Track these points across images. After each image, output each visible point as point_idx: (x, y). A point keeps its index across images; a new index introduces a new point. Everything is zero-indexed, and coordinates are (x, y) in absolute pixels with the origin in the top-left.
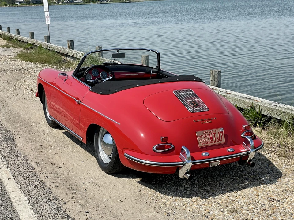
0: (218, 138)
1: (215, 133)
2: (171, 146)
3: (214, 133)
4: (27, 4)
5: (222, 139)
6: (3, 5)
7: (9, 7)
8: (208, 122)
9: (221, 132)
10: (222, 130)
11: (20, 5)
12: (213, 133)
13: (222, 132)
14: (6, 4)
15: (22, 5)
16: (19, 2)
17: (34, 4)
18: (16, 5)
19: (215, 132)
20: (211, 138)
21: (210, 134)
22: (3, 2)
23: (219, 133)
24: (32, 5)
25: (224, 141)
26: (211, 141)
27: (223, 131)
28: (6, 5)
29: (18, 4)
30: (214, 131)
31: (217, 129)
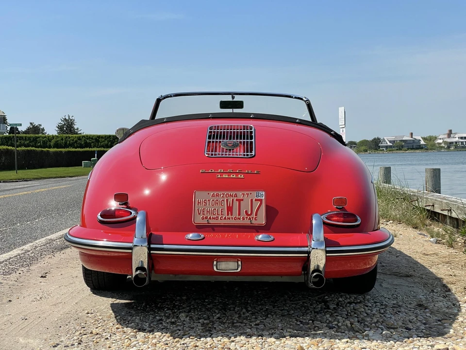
0: (246, 212)
1: (242, 200)
2: (131, 213)
3: (240, 201)
4: (397, 150)
5: (256, 215)
6: (361, 152)
7: (370, 153)
8: (234, 177)
9: (256, 200)
10: (262, 195)
11: (387, 151)
12: (237, 200)
13: (261, 200)
14: (367, 149)
15: (390, 151)
16: (386, 147)
17: (408, 149)
18: (381, 150)
19: (241, 197)
20: (230, 209)
21: (227, 200)
22: (362, 146)
23: (252, 200)
24: (406, 151)
25: (262, 220)
26: (228, 215)
27: (264, 198)
28: (366, 151)
29: (383, 150)
30: (240, 195)
31: (249, 192)
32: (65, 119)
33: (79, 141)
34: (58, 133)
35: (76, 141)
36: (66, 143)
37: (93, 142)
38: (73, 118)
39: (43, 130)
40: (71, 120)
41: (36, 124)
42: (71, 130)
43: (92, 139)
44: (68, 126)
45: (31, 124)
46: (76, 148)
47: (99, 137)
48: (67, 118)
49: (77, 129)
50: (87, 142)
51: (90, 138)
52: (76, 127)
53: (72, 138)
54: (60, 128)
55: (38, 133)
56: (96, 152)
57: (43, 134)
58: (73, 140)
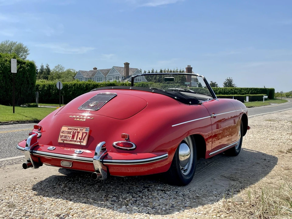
32: (228, 79)
33: (231, 91)
34: (224, 86)
35: (230, 91)
36: (224, 92)
37: (238, 92)
38: (232, 79)
39: (217, 85)
40: (231, 80)
41: (214, 82)
42: (230, 85)
43: (238, 90)
44: (229, 83)
45: (211, 82)
46: (230, 94)
47: (241, 89)
48: (229, 79)
49: (234, 84)
50: (235, 91)
51: (237, 89)
52: (233, 83)
53: (228, 89)
54: (225, 84)
55: (214, 87)
56: (233, 97)
57: (217, 87)
58: (228, 90)
